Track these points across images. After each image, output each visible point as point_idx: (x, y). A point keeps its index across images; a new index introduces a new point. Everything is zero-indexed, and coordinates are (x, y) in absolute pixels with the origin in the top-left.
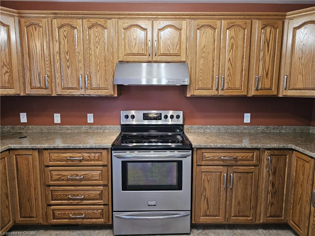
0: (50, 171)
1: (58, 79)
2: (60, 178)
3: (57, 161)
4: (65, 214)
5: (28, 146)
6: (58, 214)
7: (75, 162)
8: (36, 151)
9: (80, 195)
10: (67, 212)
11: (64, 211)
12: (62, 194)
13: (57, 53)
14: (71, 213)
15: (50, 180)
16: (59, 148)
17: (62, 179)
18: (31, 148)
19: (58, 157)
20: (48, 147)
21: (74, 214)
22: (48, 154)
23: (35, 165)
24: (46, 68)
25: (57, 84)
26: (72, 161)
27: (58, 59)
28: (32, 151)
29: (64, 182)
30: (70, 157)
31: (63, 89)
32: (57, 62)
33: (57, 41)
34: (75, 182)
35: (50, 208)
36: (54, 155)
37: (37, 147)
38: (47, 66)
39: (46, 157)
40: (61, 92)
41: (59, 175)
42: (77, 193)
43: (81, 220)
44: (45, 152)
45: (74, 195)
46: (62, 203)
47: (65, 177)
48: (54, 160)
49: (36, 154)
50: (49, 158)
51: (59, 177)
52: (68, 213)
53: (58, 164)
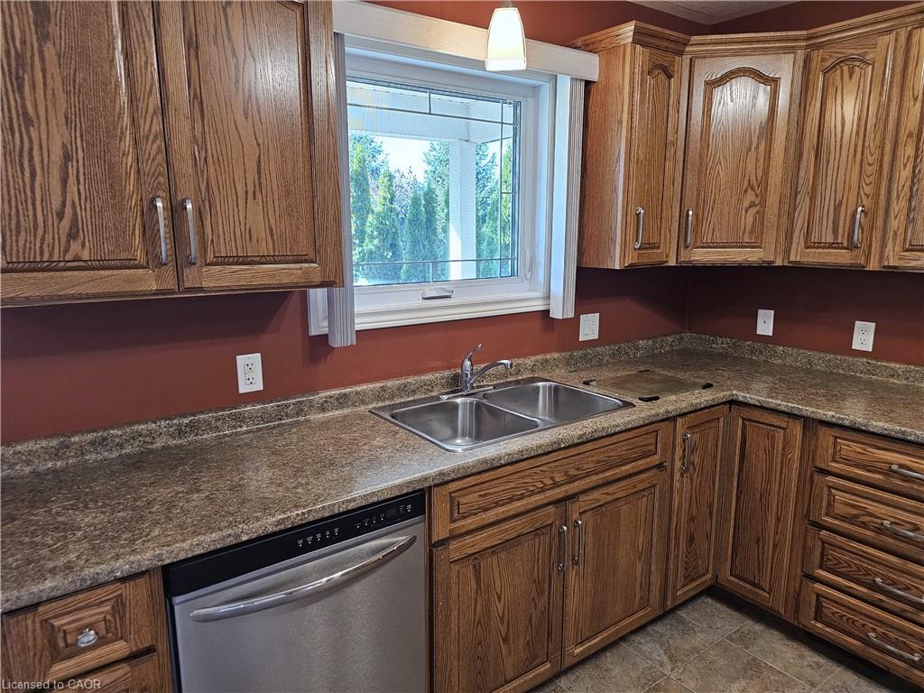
0: (830, 487)
1: (895, 218)
2: (857, 516)
3: (857, 466)
4: (853, 622)
5: (780, 405)
6: (833, 614)
7: (915, 487)
8: (797, 421)
9: (915, 591)
10: (861, 620)
11: (852, 612)
12: (855, 564)
13: (910, 135)
14: (874, 630)
15: (824, 511)
16: (871, 429)
17: (863, 523)
19: (860, 456)
20: (834, 420)
21: (884, 637)
22: (832, 440)
23: (790, 459)
25: (892, 233)
26: (907, 479)
27: (909, 158)
28: (786, 419)
29: (868, 533)
32: (905, 166)
34: (903, 545)
35: (810, 584)
36: (851, 448)
38: (866, 178)
39: (825, 446)
40: (900, 259)
41: (854, 506)
42: (905, 580)
44: (823, 430)
45: (894, 583)
46: (850, 587)
47: (874, 519)
48: (847, 461)
49: (797, 429)
50: (831, 451)
51: (854, 512)
52: (863, 625)
53: (857, 474)
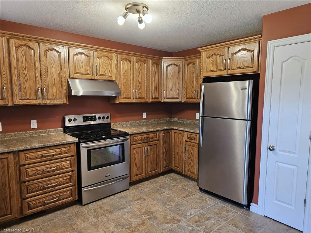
0: (26, 169)
1: (15, 90)
2: (36, 173)
3: (33, 159)
4: (40, 202)
5: (5, 150)
6: (34, 204)
7: (48, 158)
8: (11, 154)
9: (53, 183)
10: (41, 200)
11: (38, 200)
12: (37, 186)
13: (15, 68)
14: (45, 200)
15: (25, 177)
16: (36, 147)
17: (37, 174)
18: (8, 151)
19: (33, 156)
20: (25, 149)
21: (49, 200)
22: (24, 155)
23: (11, 167)
24: (3, 81)
25: (15, 95)
26: (46, 157)
27: (16, 74)
28: (8, 154)
29: (39, 176)
30: (45, 154)
31: (20, 99)
32: (15, 76)
33: (15, 58)
34: (48, 174)
35: (25, 201)
36: (30, 155)
37: (15, 150)
38: (4, 79)
39: (22, 157)
40: (19, 102)
41: (34, 171)
42: (50, 182)
43: (53, 203)
44: (21, 153)
45: (48, 185)
46: (37, 193)
47: (40, 171)
48: (30, 159)
50: (24, 158)
51: (35, 172)
52: (43, 201)
53: (33, 161)
